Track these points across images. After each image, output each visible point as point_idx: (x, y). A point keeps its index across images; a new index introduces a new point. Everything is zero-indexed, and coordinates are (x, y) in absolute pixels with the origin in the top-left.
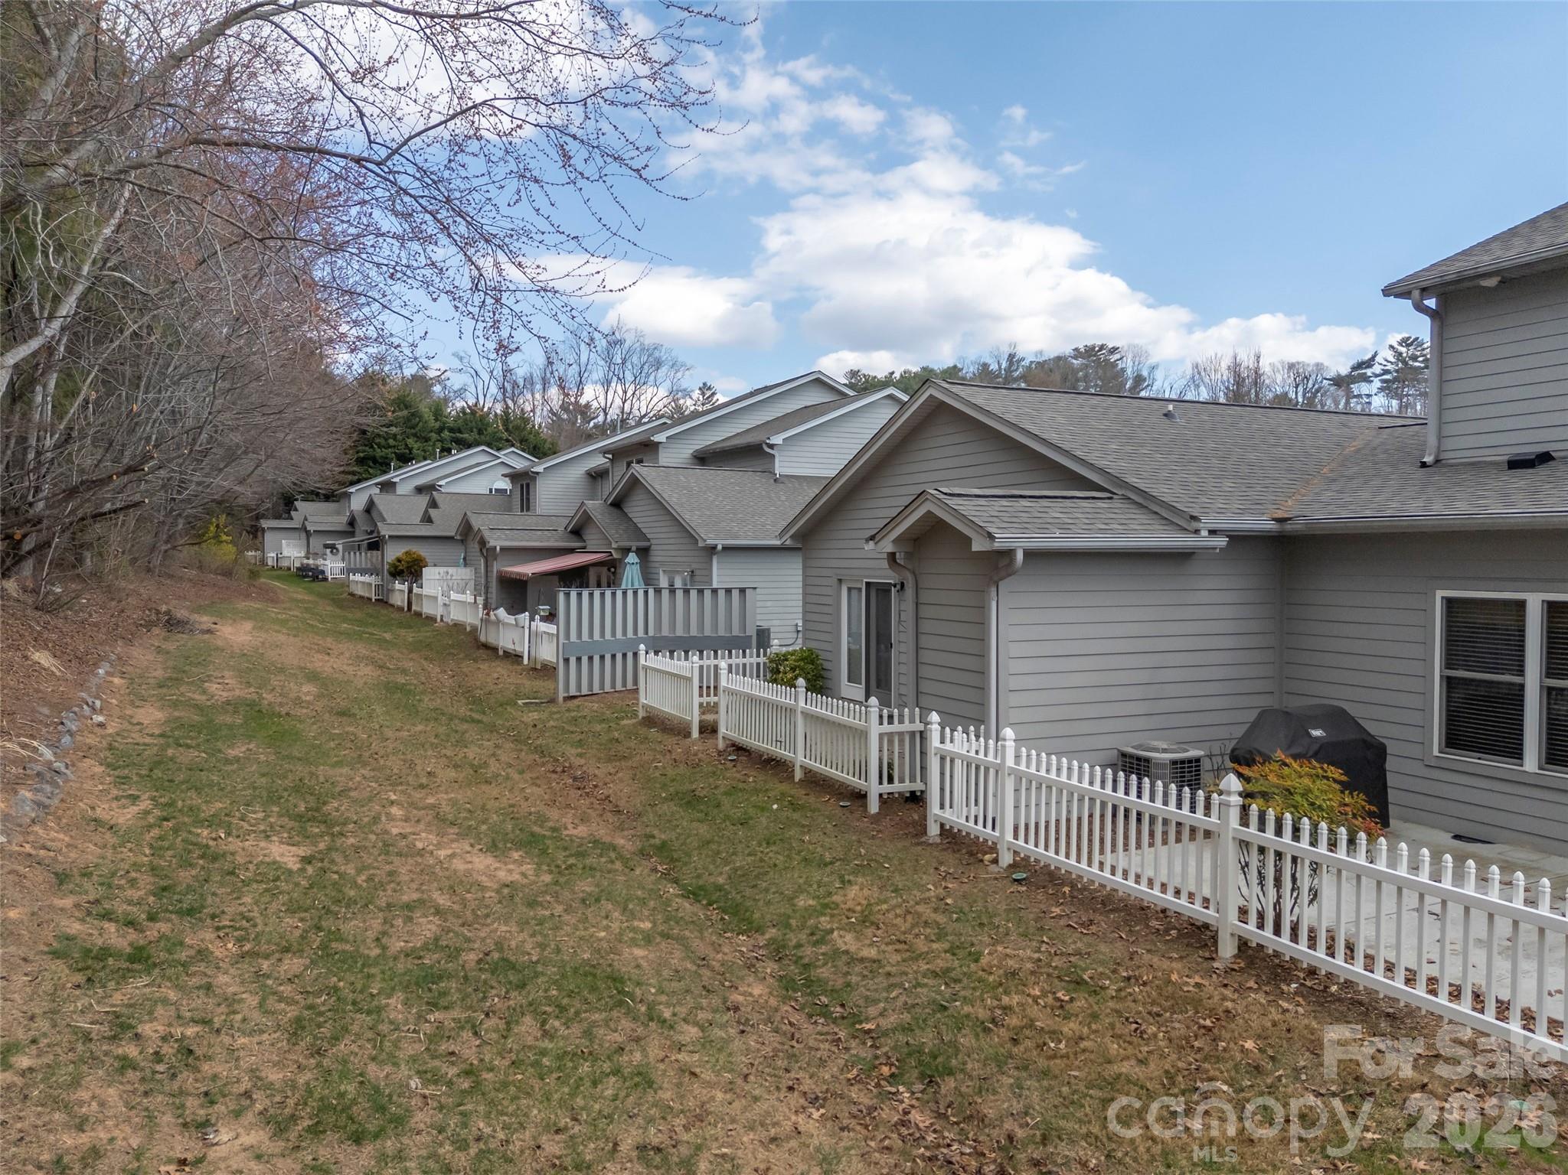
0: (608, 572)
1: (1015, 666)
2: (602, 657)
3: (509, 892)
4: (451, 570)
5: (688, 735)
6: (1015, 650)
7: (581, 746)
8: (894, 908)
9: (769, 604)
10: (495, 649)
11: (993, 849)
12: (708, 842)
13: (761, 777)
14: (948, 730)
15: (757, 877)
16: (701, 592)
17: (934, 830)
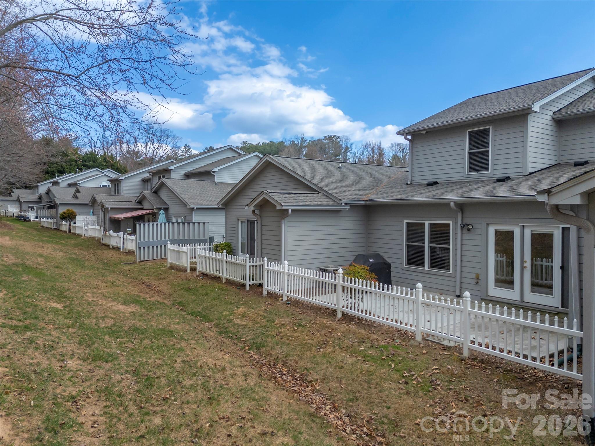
0: (153, 217)
1: (289, 244)
2: (153, 247)
3: (133, 314)
4: (88, 217)
5: (186, 271)
6: (289, 239)
7: (148, 276)
8: (252, 313)
9: (213, 228)
10: (109, 246)
11: (282, 297)
12: (195, 300)
13: (211, 282)
14: (269, 263)
15: (211, 308)
16: (189, 224)
17: (265, 293)
